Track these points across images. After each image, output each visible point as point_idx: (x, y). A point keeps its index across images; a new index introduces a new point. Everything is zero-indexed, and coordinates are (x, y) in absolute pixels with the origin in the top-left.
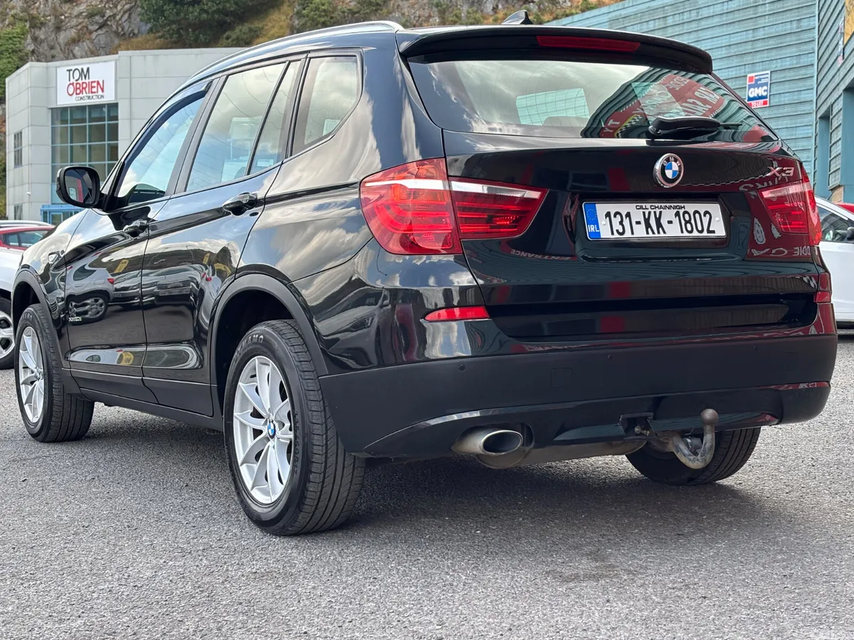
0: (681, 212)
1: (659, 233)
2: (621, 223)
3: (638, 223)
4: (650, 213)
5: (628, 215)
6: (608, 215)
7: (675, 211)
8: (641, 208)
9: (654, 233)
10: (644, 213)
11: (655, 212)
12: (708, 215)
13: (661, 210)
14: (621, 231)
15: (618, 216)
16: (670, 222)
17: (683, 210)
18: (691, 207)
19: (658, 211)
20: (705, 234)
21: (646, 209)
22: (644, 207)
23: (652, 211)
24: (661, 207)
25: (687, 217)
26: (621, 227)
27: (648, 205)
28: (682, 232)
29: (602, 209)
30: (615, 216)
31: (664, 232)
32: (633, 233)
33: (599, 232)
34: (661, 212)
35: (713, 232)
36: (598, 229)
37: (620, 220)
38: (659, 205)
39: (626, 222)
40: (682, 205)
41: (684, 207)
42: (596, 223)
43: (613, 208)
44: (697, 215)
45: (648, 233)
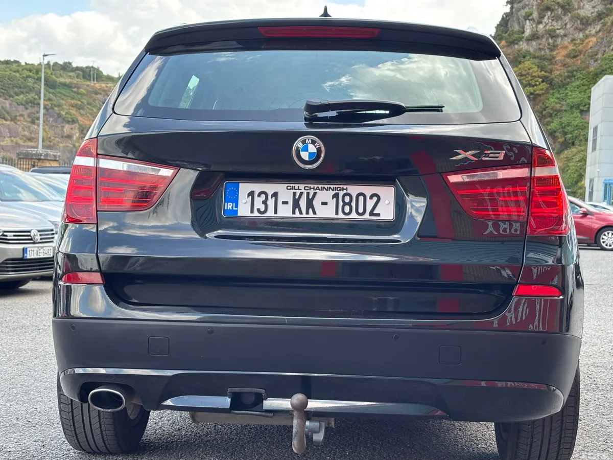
0: (341, 193)
1: (307, 213)
2: (265, 202)
3: (285, 203)
4: (301, 194)
5: (275, 195)
6: (251, 194)
7: (334, 192)
8: (293, 188)
9: (301, 213)
10: (294, 194)
11: (308, 194)
12: (375, 199)
13: (317, 191)
14: (262, 209)
15: (263, 196)
16: (324, 203)
17: (345, 191)
18: (354, 190)
19: (312, 192)
20: (367, 216)
21: (299, 189)
22: (296, 188)
23: (305, 192)
24: (318, 188)
25: (347, 199)
26: (264, 206)
27: (302, 186)
28: (337, 213)
29: (245, 188)
30: (259, 195)
31: (314, 213)
32: (276, 212)
33: (237, 210)
34: (315, 194)
35: (378, 215)
36: (237, 206)
37: (264, 199)
38: (316, 186)
39: (271, 202)
40: (345, 187)
41: (346, 189)
42: (236, 201)
43: (257, 187)
44: (361, 198)
45: (294, 213)
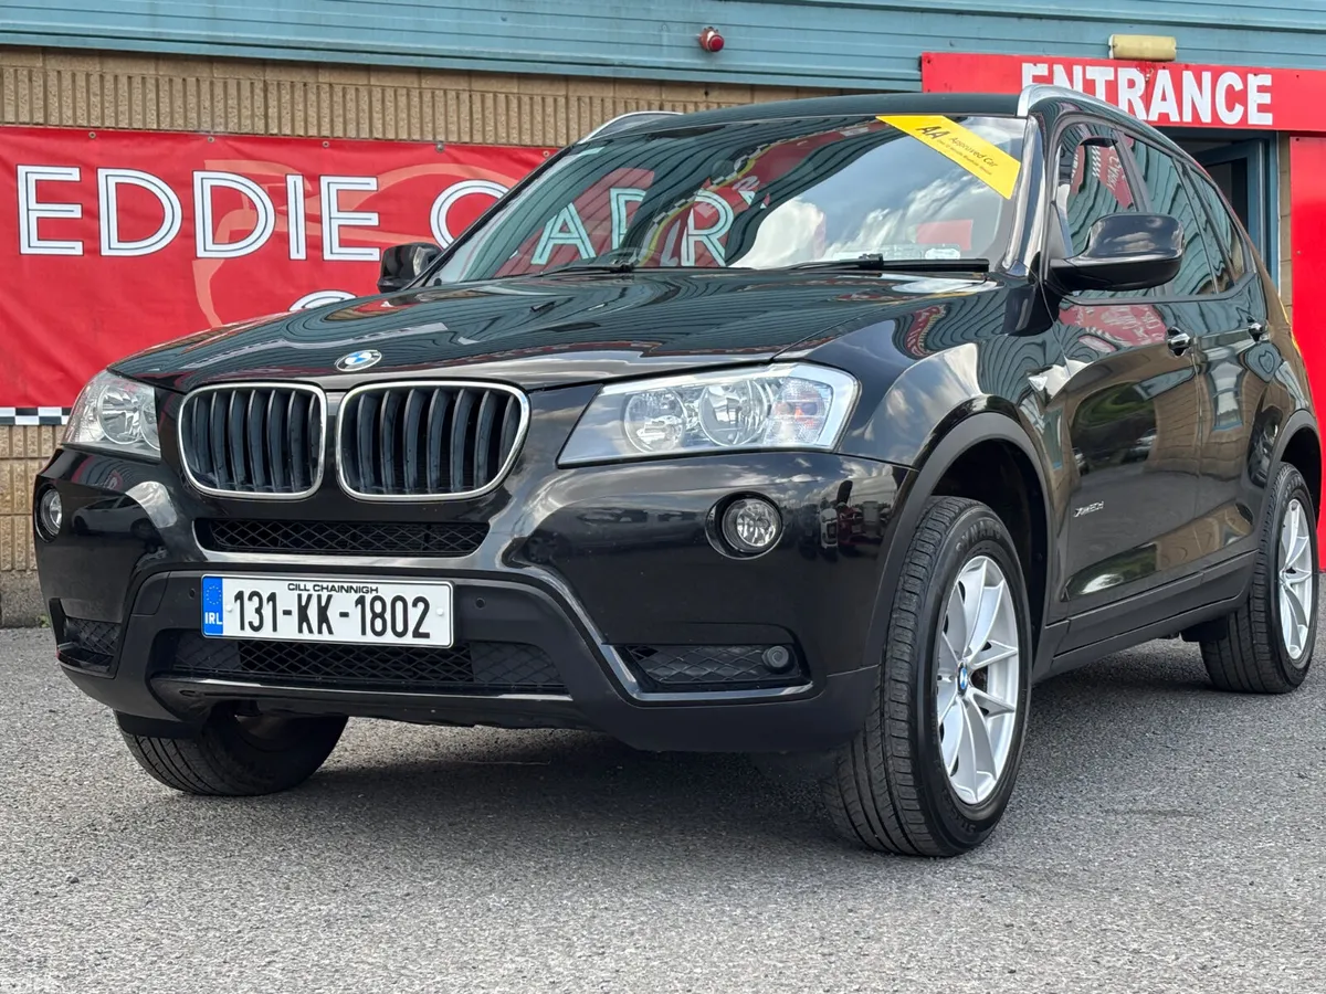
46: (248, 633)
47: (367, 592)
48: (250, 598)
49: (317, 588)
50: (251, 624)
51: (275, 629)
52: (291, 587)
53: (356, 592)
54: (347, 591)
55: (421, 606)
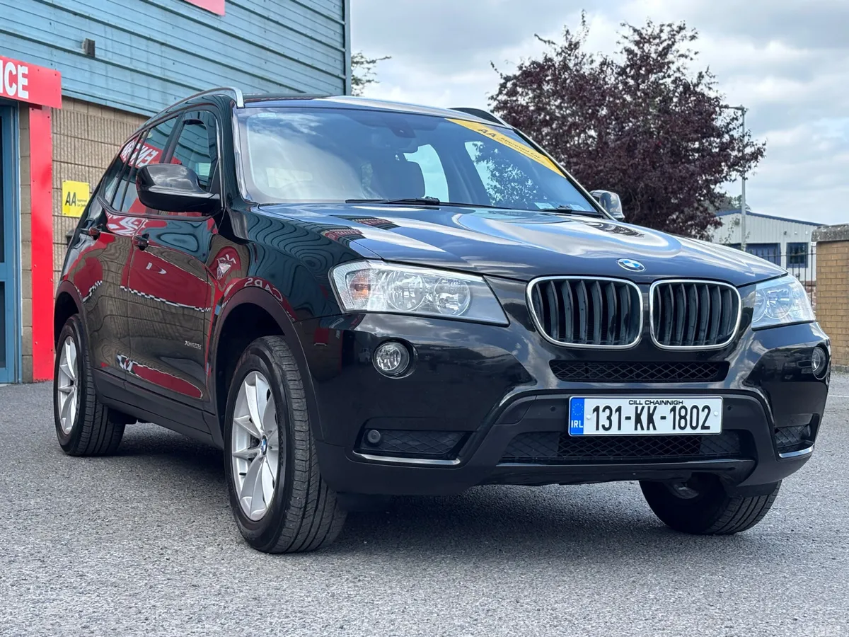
46: (601, 432)
47: (677, 404)
48: (604, 410)
49: (647, 402)
50: (603, 426)
51: (619, 428)
52: (631, 402)
53: (670, 404)
54: (665, 404)
55: (706, 410)
